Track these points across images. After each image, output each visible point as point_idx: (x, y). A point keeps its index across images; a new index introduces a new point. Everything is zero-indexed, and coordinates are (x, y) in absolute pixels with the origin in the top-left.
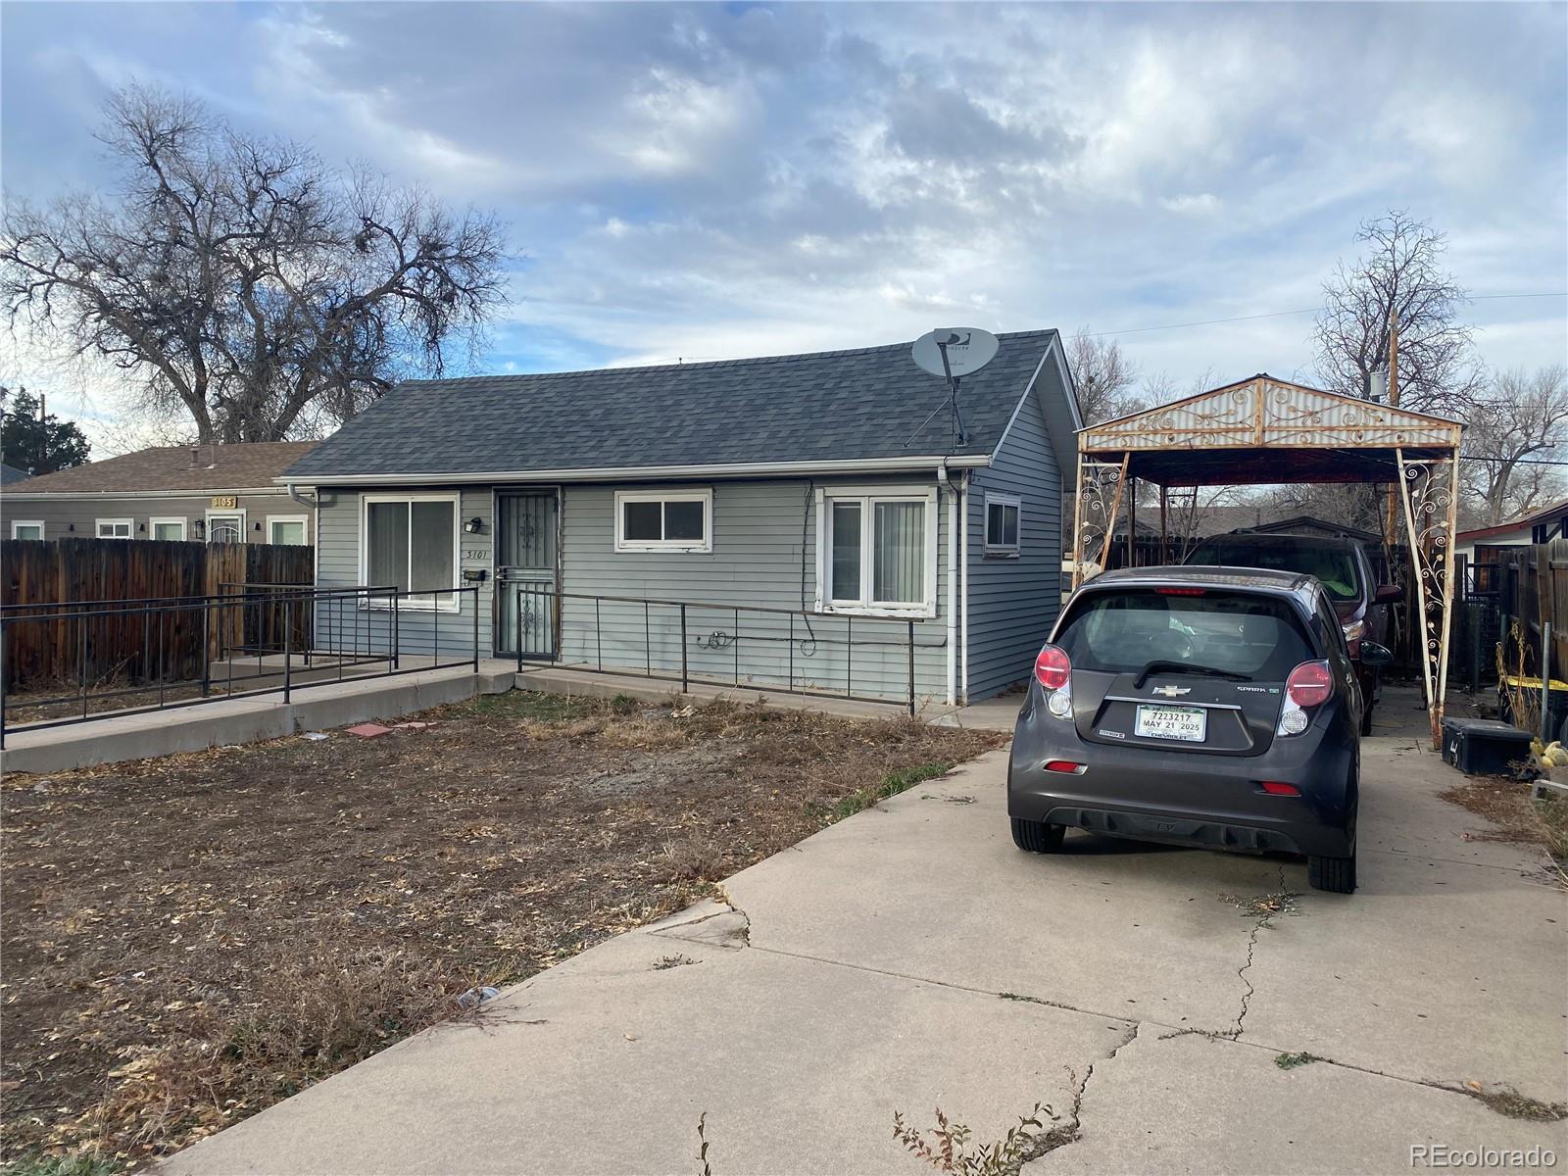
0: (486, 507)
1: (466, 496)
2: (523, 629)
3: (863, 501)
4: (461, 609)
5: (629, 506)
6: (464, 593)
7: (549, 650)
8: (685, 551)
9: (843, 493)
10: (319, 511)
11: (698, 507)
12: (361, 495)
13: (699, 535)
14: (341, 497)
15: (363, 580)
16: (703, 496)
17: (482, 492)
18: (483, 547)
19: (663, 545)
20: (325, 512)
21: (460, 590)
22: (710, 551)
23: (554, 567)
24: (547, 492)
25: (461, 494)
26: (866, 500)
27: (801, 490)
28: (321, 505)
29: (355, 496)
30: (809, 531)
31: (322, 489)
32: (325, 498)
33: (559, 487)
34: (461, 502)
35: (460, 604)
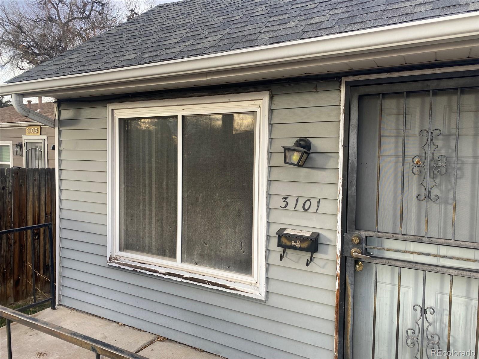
0: (326, 123)
1: (282, 101)
4: (267, 292)
10: (60, 131)
17: (316, 91)
18: (314, 192)
20: (67, 133)
25: (271, 98)
28: (62, 123)
29: (102, 110)
32: (67, 114)
34: (271, 111)
35: (267, 284)
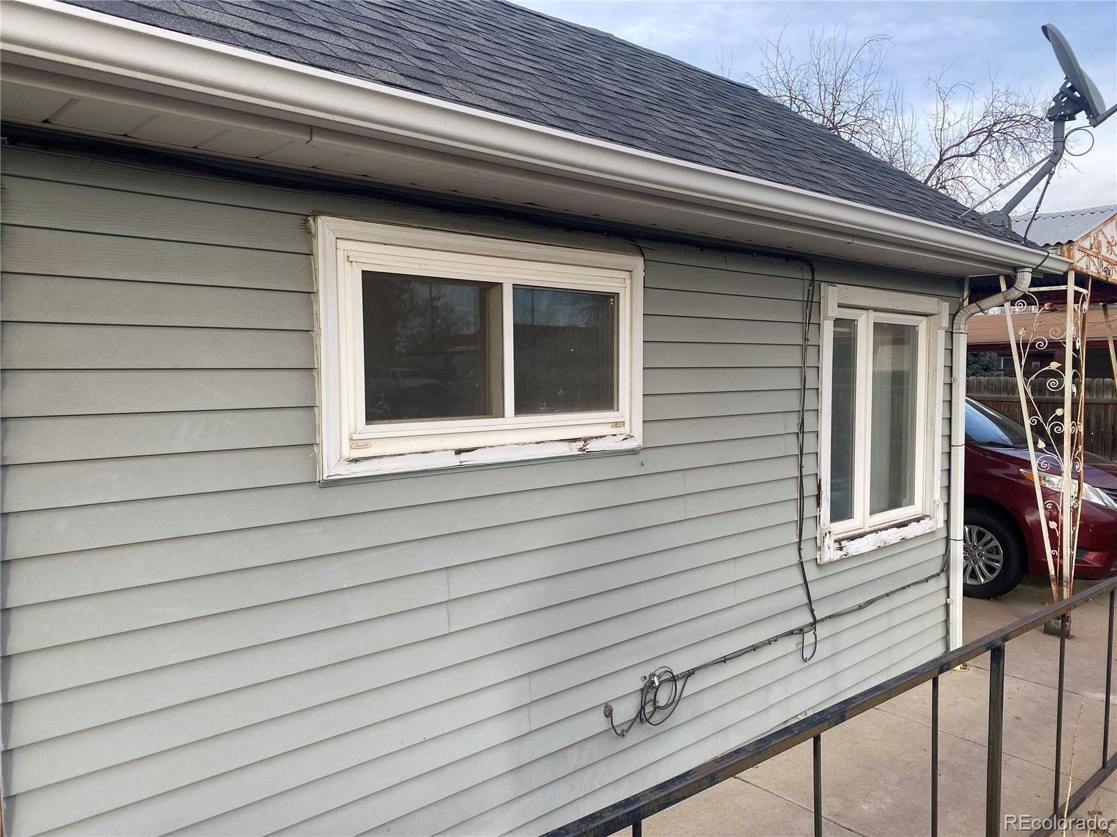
3: (862, 318)
8: (574, 449)
9: (853, 299)
22: (636, 441)
26: (867, 316)
27: (791, 284)
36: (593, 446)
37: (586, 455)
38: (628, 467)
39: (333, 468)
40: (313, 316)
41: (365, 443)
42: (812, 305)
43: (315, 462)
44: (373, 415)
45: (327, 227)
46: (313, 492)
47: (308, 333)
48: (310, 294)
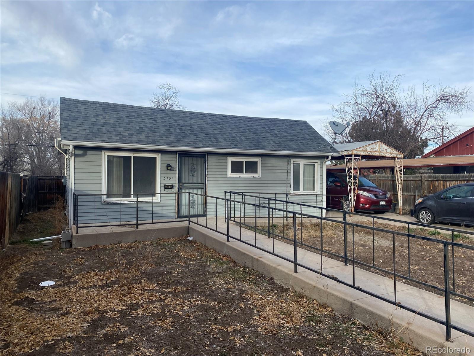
0: (174, 161)
1: (163, 155)
2: (191, 206)
3: (301, 163)
4: (161, 200)
5: (233, 162)
6: (161, 194)
7: (202, 213)
8: (252, 177)
9: (297, 161)
10: (75, 158)
11: (256, 163)
12: (103, 152)
13: (256, 172)
14: (89, 152)
15: (104, 191)
16: (258, 160)
17: (171, 154)
18: (172, 175)
19: (245, 175)
20: (78, 159)
21: (160, 194)
22: (260, 177)
23: (204, 183)
24: (203, 156)
25: (161, 154)
26: (302, 163)
27: (286, 160)
28: (76, 155)
29: (100, 152)
30: (289, 171)
31: (76, 147)
32: (80, 152)
33: (207, 154)
34: (161, 157)
35: (160, 198)
36: (254, 177)
37: (253, 178)
38: (260, 180)
39: (228, 177)
40: (227, 164)
41: (231, 175)
42: (289, 162)
43: (227, 176)
44: (232, 172)
45: (228, 157)
46: (226, 178)
47: (227, 166)
48: (227, 163)
